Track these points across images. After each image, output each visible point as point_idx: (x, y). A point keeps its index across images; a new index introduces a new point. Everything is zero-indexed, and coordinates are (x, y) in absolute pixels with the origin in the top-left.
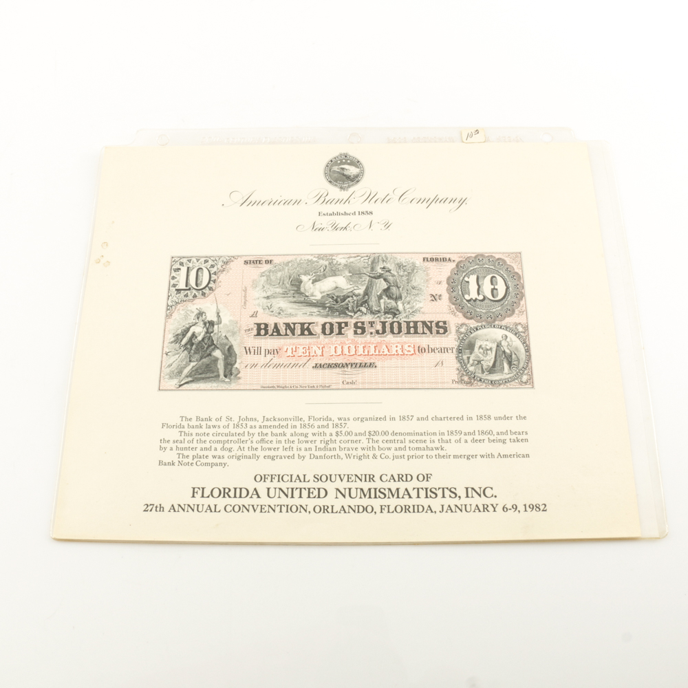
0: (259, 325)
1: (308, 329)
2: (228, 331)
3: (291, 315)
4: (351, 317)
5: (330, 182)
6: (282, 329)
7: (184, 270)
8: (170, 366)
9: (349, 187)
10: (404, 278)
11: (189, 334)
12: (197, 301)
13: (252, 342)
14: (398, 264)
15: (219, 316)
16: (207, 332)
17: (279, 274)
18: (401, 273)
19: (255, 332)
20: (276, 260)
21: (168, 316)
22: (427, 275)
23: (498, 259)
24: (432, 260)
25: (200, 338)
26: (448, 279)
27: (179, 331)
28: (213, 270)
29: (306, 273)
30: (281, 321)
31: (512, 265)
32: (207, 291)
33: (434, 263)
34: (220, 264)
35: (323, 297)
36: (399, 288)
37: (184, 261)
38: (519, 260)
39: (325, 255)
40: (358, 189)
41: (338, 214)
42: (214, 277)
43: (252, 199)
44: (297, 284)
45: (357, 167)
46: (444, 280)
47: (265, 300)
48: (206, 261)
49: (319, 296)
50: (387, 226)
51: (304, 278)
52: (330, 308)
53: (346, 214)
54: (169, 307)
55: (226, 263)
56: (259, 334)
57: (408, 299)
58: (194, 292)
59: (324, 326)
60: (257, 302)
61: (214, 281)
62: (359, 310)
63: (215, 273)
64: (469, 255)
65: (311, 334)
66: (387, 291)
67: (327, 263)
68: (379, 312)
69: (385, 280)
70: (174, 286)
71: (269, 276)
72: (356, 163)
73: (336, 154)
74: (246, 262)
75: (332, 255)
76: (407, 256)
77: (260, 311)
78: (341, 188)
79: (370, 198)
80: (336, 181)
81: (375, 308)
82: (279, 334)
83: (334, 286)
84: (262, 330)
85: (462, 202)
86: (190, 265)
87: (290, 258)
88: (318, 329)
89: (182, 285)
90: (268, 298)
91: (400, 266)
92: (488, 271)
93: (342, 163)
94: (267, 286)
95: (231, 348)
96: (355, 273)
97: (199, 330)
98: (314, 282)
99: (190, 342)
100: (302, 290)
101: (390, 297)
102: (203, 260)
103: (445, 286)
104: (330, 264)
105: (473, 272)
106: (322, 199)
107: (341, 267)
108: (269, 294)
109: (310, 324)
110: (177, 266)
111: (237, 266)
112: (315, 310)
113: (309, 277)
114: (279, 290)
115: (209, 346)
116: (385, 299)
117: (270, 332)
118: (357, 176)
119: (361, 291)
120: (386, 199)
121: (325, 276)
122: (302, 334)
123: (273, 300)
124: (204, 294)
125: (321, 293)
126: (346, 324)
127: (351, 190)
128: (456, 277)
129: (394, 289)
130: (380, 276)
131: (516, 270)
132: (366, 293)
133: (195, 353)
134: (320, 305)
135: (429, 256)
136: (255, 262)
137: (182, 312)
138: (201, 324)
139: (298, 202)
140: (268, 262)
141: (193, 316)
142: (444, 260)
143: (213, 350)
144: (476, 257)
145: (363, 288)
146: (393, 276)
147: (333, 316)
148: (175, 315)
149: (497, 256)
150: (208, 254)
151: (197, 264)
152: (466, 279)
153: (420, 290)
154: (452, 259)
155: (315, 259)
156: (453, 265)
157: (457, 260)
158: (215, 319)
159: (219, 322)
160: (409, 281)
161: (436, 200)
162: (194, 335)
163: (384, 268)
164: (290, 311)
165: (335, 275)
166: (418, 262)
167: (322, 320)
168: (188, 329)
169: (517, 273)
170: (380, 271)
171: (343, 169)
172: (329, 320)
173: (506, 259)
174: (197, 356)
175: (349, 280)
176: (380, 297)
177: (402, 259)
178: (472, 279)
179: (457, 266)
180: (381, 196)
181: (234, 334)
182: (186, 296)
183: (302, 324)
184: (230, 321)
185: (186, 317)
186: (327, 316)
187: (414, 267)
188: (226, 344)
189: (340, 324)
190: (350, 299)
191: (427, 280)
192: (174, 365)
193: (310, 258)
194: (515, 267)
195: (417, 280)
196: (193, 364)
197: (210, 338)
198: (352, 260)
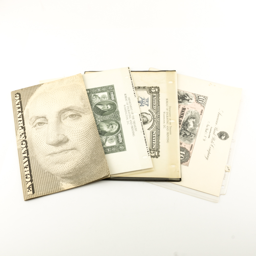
0: (185, 109)
1: (181, 117)
2: (185, 103)
3: (186, 115)
4: (182, 126)
5: (221, 132)
6: (183, 113)
7: (204, 98)
8: (181, 92)
9: (218, 135)
10: (188, 139)
11: (187, 96)
12: (195, 99)
13: (181, 107)
14: (193, 139)
15: (190, 102)
16: (186, 99)
17: (197, 115)
18: (190, 139)
19: (184, 108)
20: (201, 116)
21: (193, 94)
22: (188, 144)
23: (188, 161)
24: (192, 147)
25: (185, 98)
26: (185, 148)
27: (188, 95)
28: (202, 104)
29: (196, 121)
30: (185, 113)
31: (185, 163)
32: (197, 101)
33: (191, 146)
34: (203, 105)
35: (188, 122)
36: (186, 137)
37: (206, 99)
38: (186, 165)
39: (199, 125)
40: (217, 137)
41: (210, 131)
42: (200, 103)
43: (220, 115)
44: (194, 118)
45: (224, 139)
46: (185, 147)
47: (191, 111)
48: (205, 103)
49: (189, 121)
50: (204, 140)
51: (195, 120)
52: (185, 123)
53: (210, 132)
54: (195, 94)
55: (203, 106)
56: (183, 108)
57: (183, 138)
58: (197, 99)
59: (181, 120)
60: (191, 110)
61: (199, 103)
62: (183, 128)
63: (201, 104)
64: (191, 155)
65: (180, 117)
66: (186, 135)
67: (197, 125)
68: (181, 131)
69: (189, 135)
70: (200, 96)
71: (197, 113)
72: (225, 139)
73: (229, 135)
74: (202, 110)
75: (199, 127)
76: (194, 142)
77: (189, 110)
78: (218, 134)
79: (213, 139)
80: (221, 133)
81: (182, 131)
82: (182, 112)
83: (191, 125)
84: (184, 109)
85: (207, 159)
86: (205, 100)
87: (201, 118)
88: (181, 119)
89: (199, 97)
90: (192, 112)
91: (192, 139)
92: (185, 157)
93: (226, 136)
94: (195, 112)
95: (181, 103)
96: (192, 130)
97: (188, 98)
98: (193, 122)
99: (185, 96)
100: (192, 119)
101: (184, 135)
102: (205, 102)
103: (184, 147)
104: (197, 126)
105: (186, 154)
106: (216, 129)
107: (195, 127)
108: (193, 112)
109: (182, 118)
110: (205, 97)
111: (202, 108)
112: (186, 120)
113: (195, 121)
114: (193, 114)
115: (183, 99)
116: (184, 133)
117: (183, 110)
118: (221, 138)
119: (188, 129)
120: (212, 142)
121: (194, 124)
122: (180, 116)
123: (191, 113)
124: (196, 101)
125: (190, 122)
126: (180, 125)
127: (217, 136)
128: (186, 150)
129: (186, 136)
130: (190, 134)
131: (183, 164)
132: (187, 130)
133: (182, 96)
134: (187, 121)
135: (193, 146)
136: (202, 112)
137: (193, 96)
138: (189, 99)
139: (216, 124)
140: (201, 114)
141: (191, 98)
142: (191, 149)
143: (182, 100)
144: (190, 156)
145: (188, 130)
146: (190, 137)
147: (183, 123)
148: (192, 95)
149: (189, 161)
150: (206, 104)
151: (204, 101)
152: (184, 152)
153: (184, 141)
154: (191, 151)
155: (199, 123)
156: (189, 150)
157: (190, 152)
158: (189, 101)
159: (188, 102)
160: (187, 140)
161: (209, 153)
162: (186, 97)
163: (192, 136)
164: (187, 115)
165: (193, 126)
166: (192, 143)
167: (183, 120)
168: (188, 96)
169: (182, 163)
170: (192, 135)
171: (224, 136)
172: (182, 122)
173: (187, 162)
174: (181, 97)
175: (191, 128)
176: (185, 133)
177: (194, 140)
178: (184, 153)
179: (189, 151)
180: (213, 141)
181: (185, 104)
182: (197, 98)
183: (183, 117)
184: (188, 104)
185: (192, 97)
186: (183, 121)
187: (191, 142)
188: (182, 102)
189: (181, 123)
190: (186, 127)
191: (186, 144)
192: (180, 92)
193: (200, 122)
194: (184, 164)
195: (187, 141)
196: (180, 96)
197: (185, 100)
198: (197, 130)
